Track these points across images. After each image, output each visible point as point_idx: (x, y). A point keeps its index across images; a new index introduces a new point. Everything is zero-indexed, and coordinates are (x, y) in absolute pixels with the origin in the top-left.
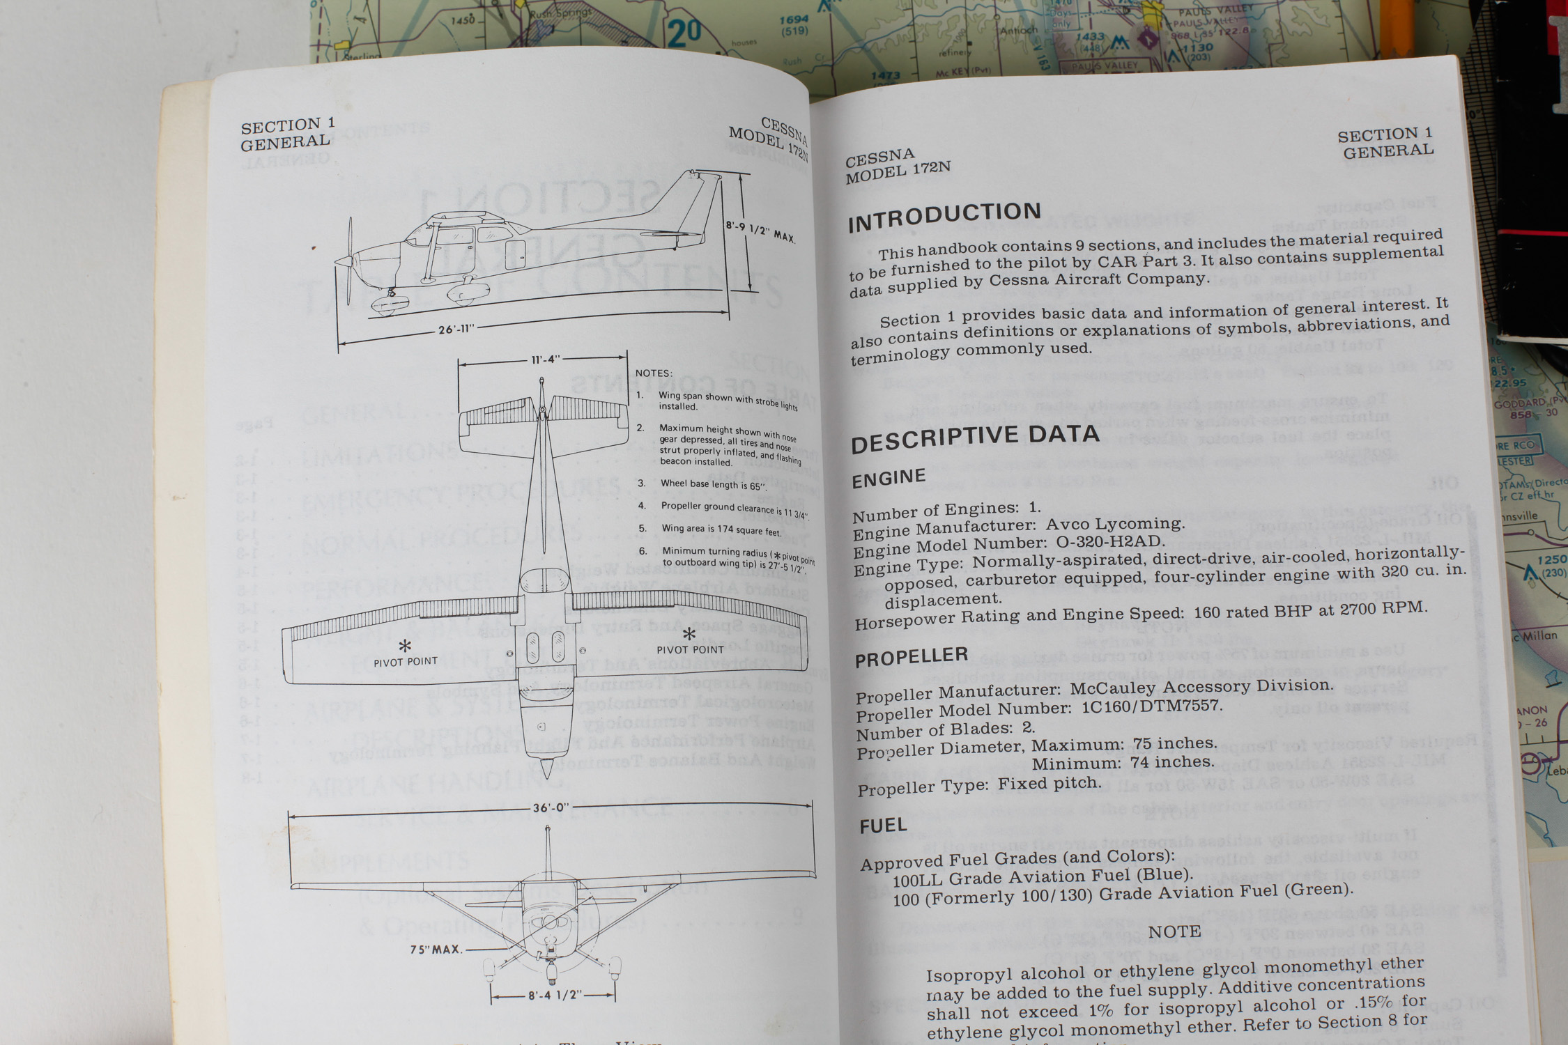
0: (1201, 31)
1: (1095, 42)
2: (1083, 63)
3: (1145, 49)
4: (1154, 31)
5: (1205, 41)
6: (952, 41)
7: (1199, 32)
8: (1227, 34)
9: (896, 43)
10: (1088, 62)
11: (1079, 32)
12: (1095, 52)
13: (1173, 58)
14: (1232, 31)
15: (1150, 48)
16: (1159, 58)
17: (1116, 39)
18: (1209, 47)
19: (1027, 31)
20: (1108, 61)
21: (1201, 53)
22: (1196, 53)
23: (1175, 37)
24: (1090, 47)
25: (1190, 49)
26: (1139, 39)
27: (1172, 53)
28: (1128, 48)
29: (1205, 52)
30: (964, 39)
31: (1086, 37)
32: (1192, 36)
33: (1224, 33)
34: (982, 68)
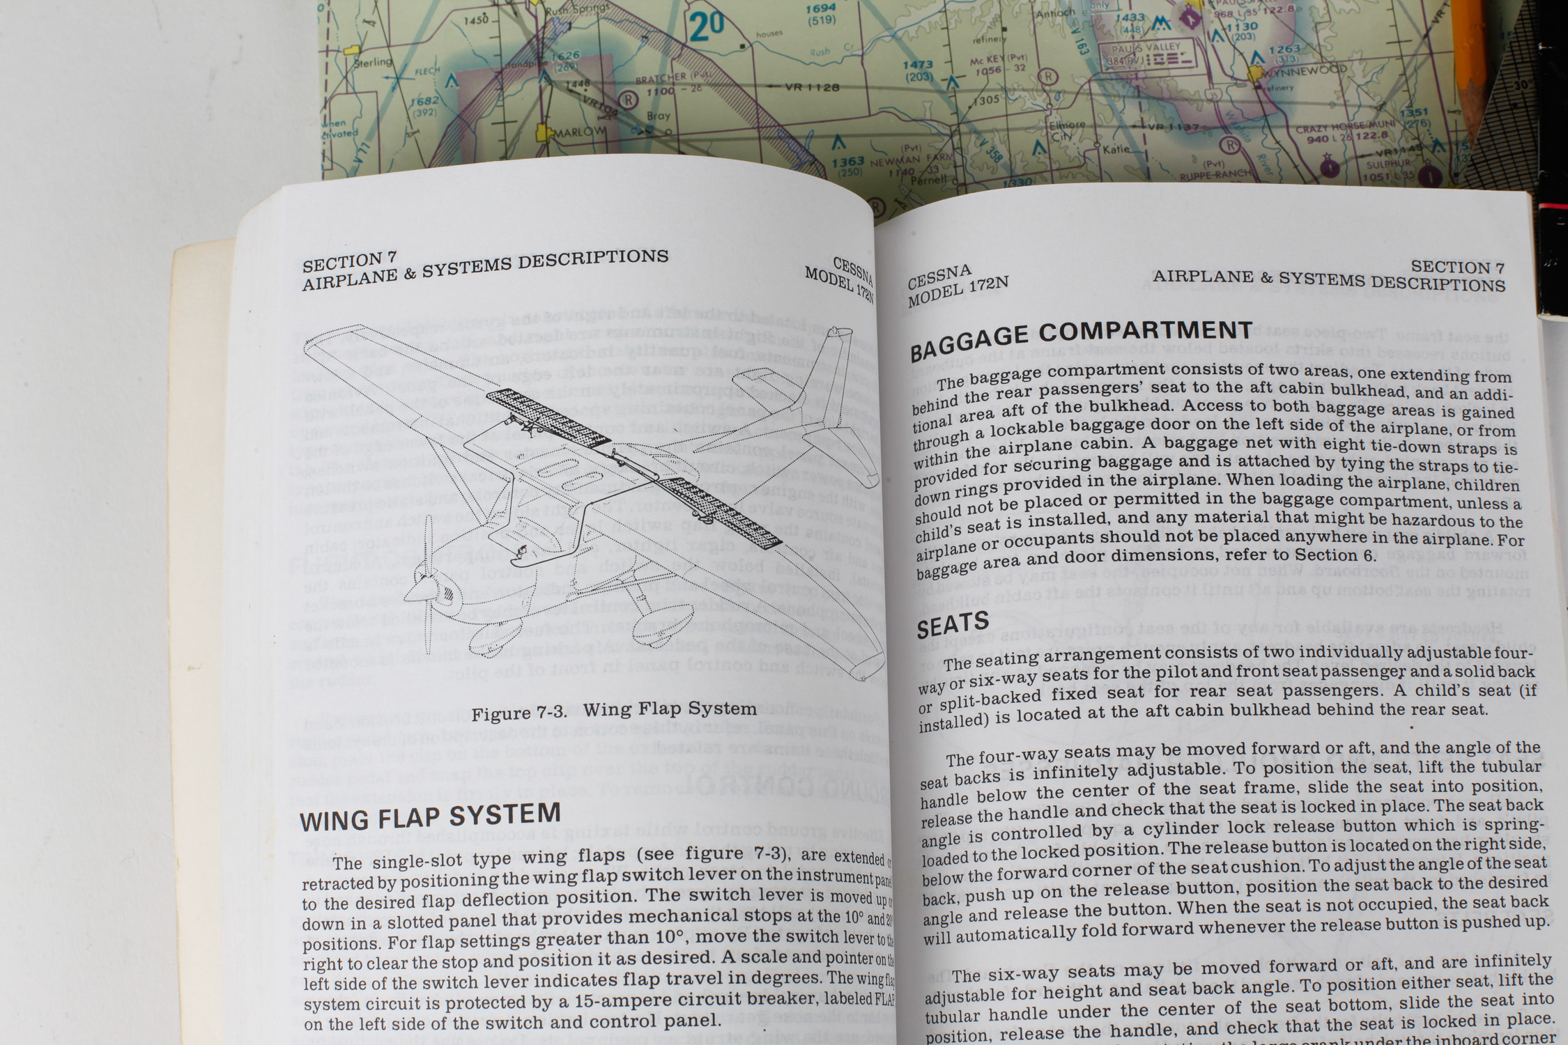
0: (1245, 10)
1: (1135, 24)
2: (1123, 45)
3: (1188, 29)
4: (1196, 9)
5: (1249, 20)
6: (986, 28)
7: (1243, 11)
8: (1272, 12)
9: (928, 31)
10: (1128, 45)
11: (1117, 13)
12: (1135, 34)
13: (1217, 38)
14: (1277, 10)
15: (1192, 28)
16: (1202, 38)
17: (1157, 19)
18: (1254, 26)
19: (1064, 14)
20: (1149, 43)
21: (1246, 32)
22: (1241, 32)
23: (1219, 15)
24: (1130, 28)
25: (1234, 28)
26: (1181, 19)
27: (1216, 32)
28: (1170, 28)
29: (1250, 31)
30: (998, 25)
31: (1126, 18)
32: (1236, 14)
33: (1268, 11)
34: (1018, 55)
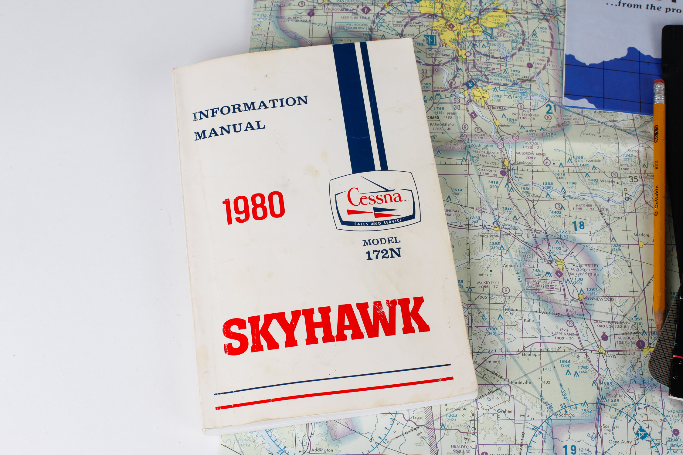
0: (579, 273)
1: (539, 273)
2: (535, 280)
3: (558, 277)
4: (561, 271)
5: (580, 277)
6: (484, 270)
7: (578, 273)
8: (588, 275)
9: (462, 269)
10: (536, 280)
11: (533, 268)
12: (539, 277)
13: (568, 282)
14: (590, 274)
15: (559, 277)
16: (563, 281)
17: (547, 273)
18: (582, 279)
19: (513, 266)
20: (544, 281)
21: (578, 281)
22: (577, 281)
23: (569, 274)
24: (537, 274)
25: (574, 279)
26: (555, 273)
27: (568, 280)
28: (551, 276)
29: (580, 281)
30: (489, 269)
31: (536, 271)
32: (575, 274)
33: (587, 274)
34: (495, 281)
